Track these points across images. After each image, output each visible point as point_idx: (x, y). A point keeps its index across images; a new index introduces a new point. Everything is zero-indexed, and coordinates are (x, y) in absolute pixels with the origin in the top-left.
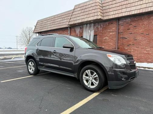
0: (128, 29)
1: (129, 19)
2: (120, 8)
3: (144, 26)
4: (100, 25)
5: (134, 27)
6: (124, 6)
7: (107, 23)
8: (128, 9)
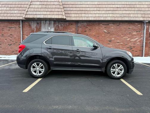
0: (85, 31)
1: (86, 24)
2: (80, 12)
3: (96, 30)
4: (61, 24)
5: (89, 30)
6: (83, 12)
7: (67, 23)
8: (87, 15)
